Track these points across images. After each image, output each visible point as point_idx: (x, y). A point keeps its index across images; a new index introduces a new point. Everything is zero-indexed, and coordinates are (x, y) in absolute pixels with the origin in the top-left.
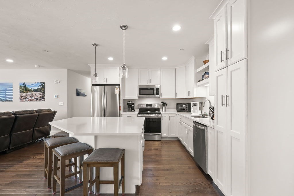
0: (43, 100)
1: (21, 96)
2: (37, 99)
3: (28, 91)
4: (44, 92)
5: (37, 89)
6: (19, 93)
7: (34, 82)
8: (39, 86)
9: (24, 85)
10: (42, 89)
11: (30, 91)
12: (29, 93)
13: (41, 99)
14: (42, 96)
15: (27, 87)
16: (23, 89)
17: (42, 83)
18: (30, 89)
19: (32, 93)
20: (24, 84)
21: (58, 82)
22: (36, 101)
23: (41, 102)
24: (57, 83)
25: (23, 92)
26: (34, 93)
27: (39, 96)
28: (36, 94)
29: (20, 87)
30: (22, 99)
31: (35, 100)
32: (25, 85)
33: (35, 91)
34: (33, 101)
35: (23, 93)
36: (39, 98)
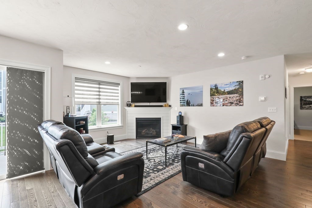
0: (241, 104)
1: (212, 100)
2: (232, 103)
3: (220, 93)
4: (242, 94)
5: (232, 90)
6: (210, 97)
7: (227, 82)
8: (235, 86)
9: (215, 87)
10: (239, 90)
11: (224, 93)
12: (222, 96)
13: (237, 104)
14: (240, 99)
15: (219, 89)
16: (215, 92)
17: (239, 82)
18: (223, 90)
19: (226, 96)
20: (216, 85)
21: (267, 76)
22: (231, 105)
23: (238, 107)
24: (265, 78)
25: (215, 95)
26: (228, 96)
27: (234, 99)
28: (230, 97)
29: (211, 89)
30: (213, 104)
31: (229, 104)
32: (217, 87)
33: (230, 93)
34: (226, 106)
35: (214, 97)
36: (235, 102)
